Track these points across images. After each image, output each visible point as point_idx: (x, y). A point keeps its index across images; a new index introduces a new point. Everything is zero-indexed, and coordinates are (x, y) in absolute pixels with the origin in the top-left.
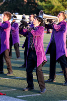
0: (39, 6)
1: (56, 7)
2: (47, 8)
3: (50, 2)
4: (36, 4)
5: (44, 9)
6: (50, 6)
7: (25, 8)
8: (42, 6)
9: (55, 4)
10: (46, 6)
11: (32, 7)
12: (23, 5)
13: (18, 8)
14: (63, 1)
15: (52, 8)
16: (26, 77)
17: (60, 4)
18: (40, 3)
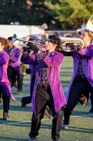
0: (51, 10)
1: (76, 12)
2: (63, 13)
3: (67, 4)
4: (46, 8)
5: (58, 15)
6: (67, 11)
7: (29, 14)
8: (55, 11)
9: (75, 7)
10: (61, 11)
11: (39, 13)
12: (25, 10)
13: (19, 14)
14: (87, 2)
15: (71, 13)
16: (30, 121)
17: (82, 7)
18: (51, 6)
